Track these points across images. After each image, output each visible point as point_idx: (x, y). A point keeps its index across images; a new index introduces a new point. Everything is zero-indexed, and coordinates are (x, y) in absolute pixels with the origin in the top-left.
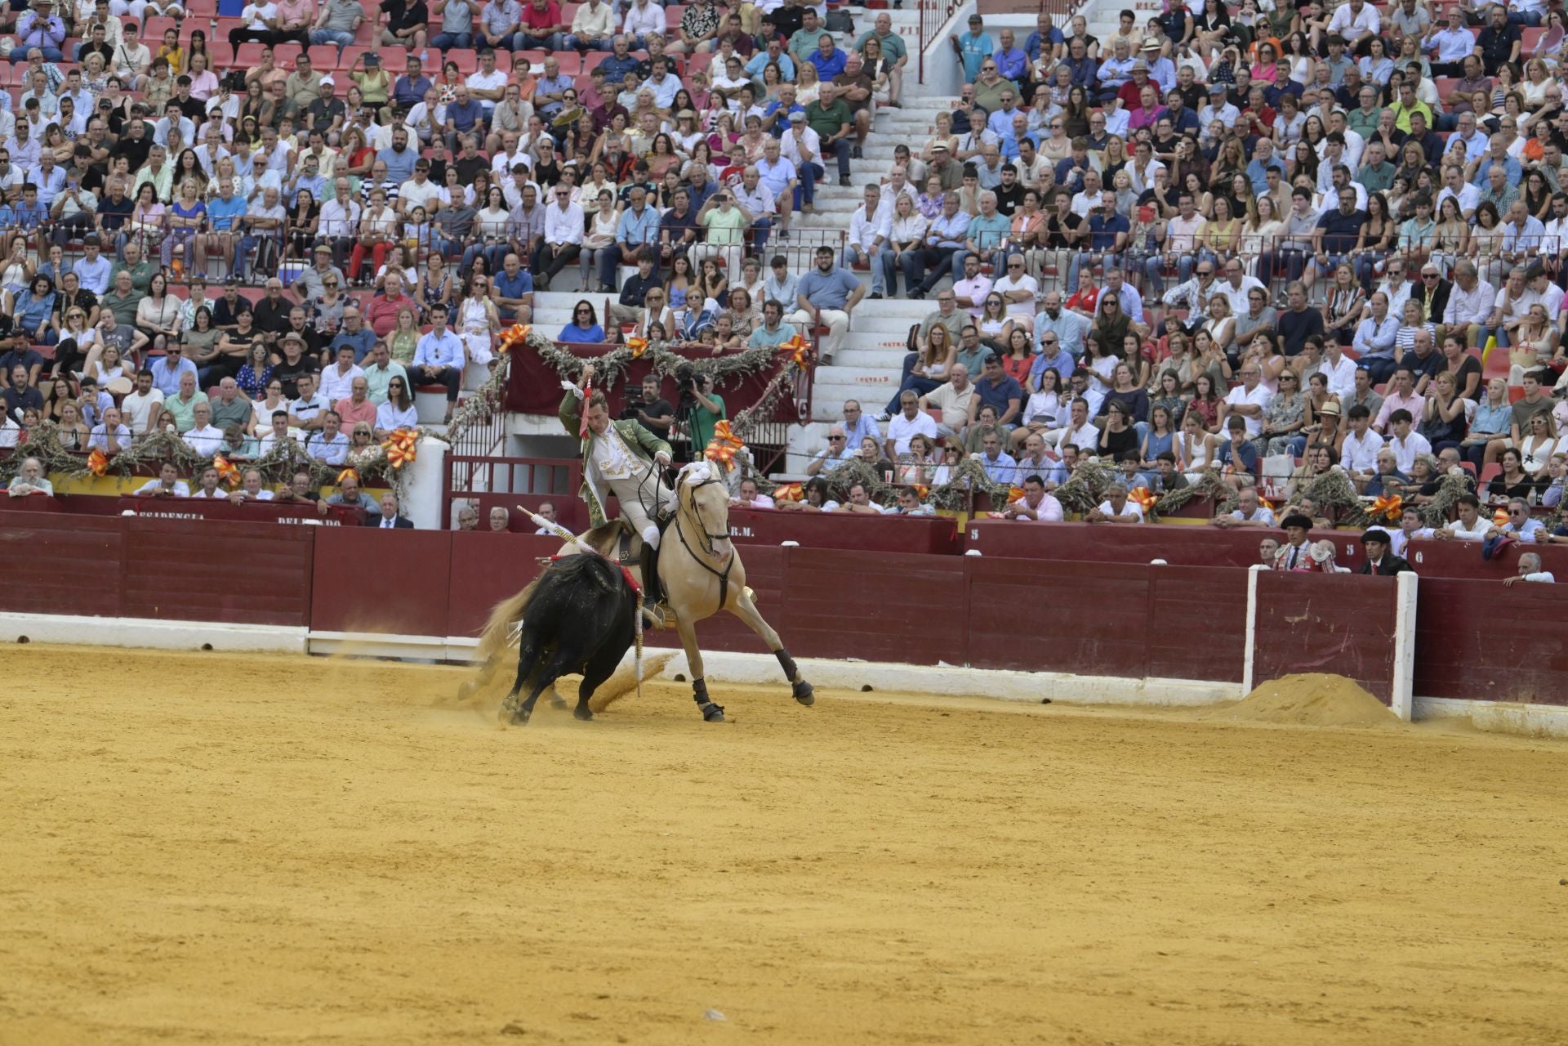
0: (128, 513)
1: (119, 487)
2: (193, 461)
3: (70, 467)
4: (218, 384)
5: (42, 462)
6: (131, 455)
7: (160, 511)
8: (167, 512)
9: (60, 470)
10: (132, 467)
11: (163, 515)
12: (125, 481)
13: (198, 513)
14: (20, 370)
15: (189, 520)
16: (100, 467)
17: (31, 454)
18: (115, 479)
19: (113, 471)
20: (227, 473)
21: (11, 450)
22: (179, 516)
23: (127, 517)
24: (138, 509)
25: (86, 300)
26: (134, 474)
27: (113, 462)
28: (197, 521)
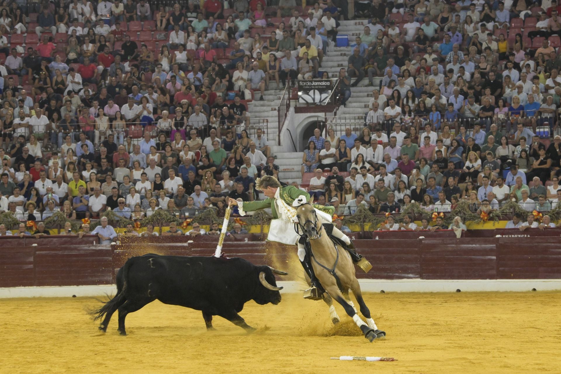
0: (498, 236)
1: (494, 225)
2: (524, 213)
3: (473, 218)
4: (532, 180)
5: (461, 217)
6: (498, 212)
7: (511, 234)
8: (514, 235)
9: (470, 220)
10: (498, 216)
11: (513, 236)
12: (496, 223)
13: (527, 235)
14: (451, 180)
15: (524, 237)
16: (486, 218)
17: (457, 214)
18: (492, 222)
19: (491, 219)
20: (538, 217)
21: (449, 212)
22: (519, 236)
23: (498, 238)
24: (502, 234)
25: (476, 148)
26: (500, 220)
27: (491, 215)
28: (527, 238)
